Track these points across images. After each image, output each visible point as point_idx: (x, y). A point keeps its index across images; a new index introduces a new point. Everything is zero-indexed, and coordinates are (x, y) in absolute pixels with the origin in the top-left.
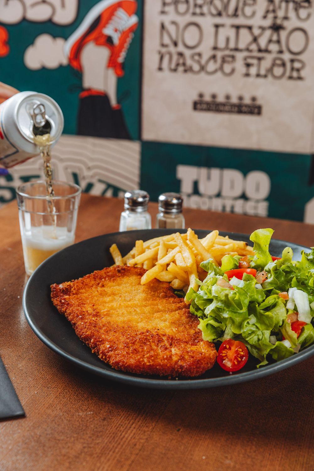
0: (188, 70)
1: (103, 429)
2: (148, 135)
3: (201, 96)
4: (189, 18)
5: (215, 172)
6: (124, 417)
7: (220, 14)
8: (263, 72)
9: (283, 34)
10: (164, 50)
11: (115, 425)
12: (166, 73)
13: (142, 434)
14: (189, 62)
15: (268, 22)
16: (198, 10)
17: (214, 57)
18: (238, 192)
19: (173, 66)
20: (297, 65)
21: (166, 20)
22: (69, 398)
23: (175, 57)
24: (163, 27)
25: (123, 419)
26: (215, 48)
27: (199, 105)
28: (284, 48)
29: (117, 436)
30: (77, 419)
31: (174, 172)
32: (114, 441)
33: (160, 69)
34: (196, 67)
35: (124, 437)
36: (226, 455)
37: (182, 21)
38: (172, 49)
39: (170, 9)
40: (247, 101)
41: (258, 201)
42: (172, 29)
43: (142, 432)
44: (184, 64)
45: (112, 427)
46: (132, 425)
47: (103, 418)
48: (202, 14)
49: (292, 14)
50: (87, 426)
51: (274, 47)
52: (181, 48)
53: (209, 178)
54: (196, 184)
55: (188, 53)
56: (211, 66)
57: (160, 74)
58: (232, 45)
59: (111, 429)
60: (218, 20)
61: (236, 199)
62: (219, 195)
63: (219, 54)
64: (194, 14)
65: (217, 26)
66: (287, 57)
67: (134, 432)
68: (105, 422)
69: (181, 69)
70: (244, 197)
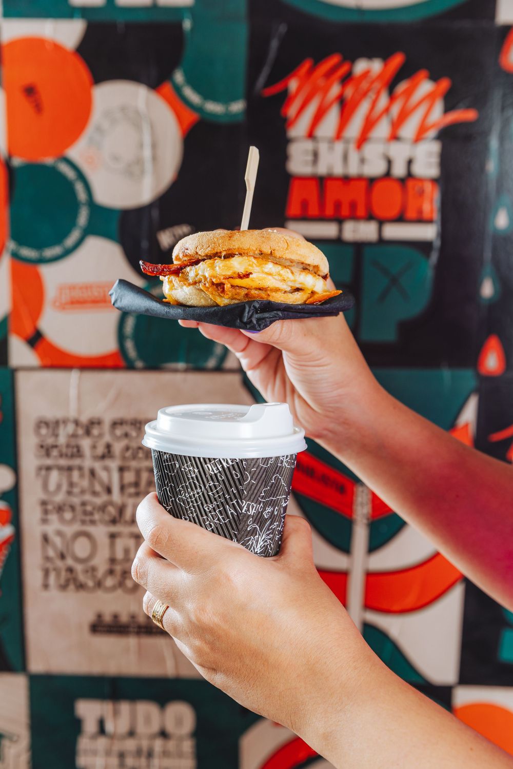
0: (81, 586)
2: (36, 665)
3: (99, 616)
4: (77, 527)
5: (125, 707)
7: (114, 521)
10: (49, 565)
12: (54, 592)
14: (82, 578)
16: (88, 518)
17: (111, 572)
18: (155, 728)
21: (50, 529)
23: (63, 574)
24: (46, 539)
26: (113, 560)
27: (99, 627)
31: (71, 709)
33: (46, 586)
34: (90, 583)
37: (69, 530)
38: (59, 563)
39: (53, 517)
41: (181, 739)
42: (58, 541)
44: (75, 580)
48: (93, 522)
52: (70, 562)
53: (116, 713)
54: (101, 724)
55: (79, 568)
56: (110, 582)
57: (45, 594)
60: (113, 529)
61: (153, 737)
62: (132, 734)
63: (118, 568)
64: (83, 522)
65: (113, 536)
69: (72, 587)
70: (163, 734)
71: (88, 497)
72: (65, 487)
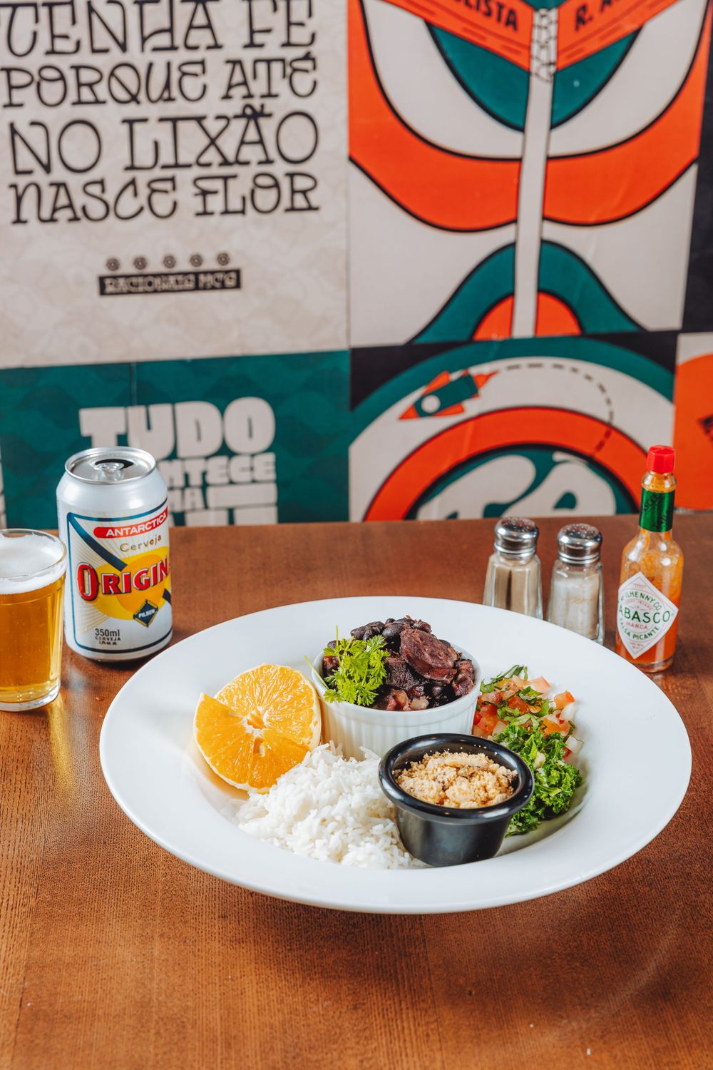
1: (365, 1023)
3: (113, 264)
4: (68, 112)
5: (161, 412)
6: (381, 996)
7: (134, 98)
8: (235, 204)
9: (268, 126)
11: (377, 1012)
13: (425, 1015)
14: (79, 199)
15: (235, 106)
16: (86, 95)
17: (132, 185)
19: (46, 213)
20: (301, 183)
21: (21, 118)
22: (278, 988)
23: (48, 194)
24: (14, 131)
25: (382, 1000)
26: (132, 167)
28: (273, 154)
29: (394, 1030)
30: (317, 1019)
31: (74, 424)
32: (395, 1039)
33: (19, 221)
34: (96, 209)
35: (403, 1028)
36: (559, 1013)
37: (56, 118)
38: (40, 176)
39: (27, 96)
40: (210, 264)
41: (252, 456)
42: (36, 137)
43: (423, 1013)
44: (70, 206)
45: (375, 1016)
46: (401, 1005)
47: (352, 1007)
48: (97, 102)
49: (280, 86)
50: (340, 1028)
51: (252, 153)
52: (59, 173)
53: (148, 424)
55: (75, 182)
56: (128, 204)
58: (167, 157)
59: (376, 1020)
60: (132, 111)
62: (173, 456)
63: (142, 178)
64: (79, 102)
65: (130, 122)
66: (280, 169)
67: (410, 1015)
68: (360, 1011)
69: (64, 215)
70: (225, 451)
71: (85, 57)
72: (44, 42)
